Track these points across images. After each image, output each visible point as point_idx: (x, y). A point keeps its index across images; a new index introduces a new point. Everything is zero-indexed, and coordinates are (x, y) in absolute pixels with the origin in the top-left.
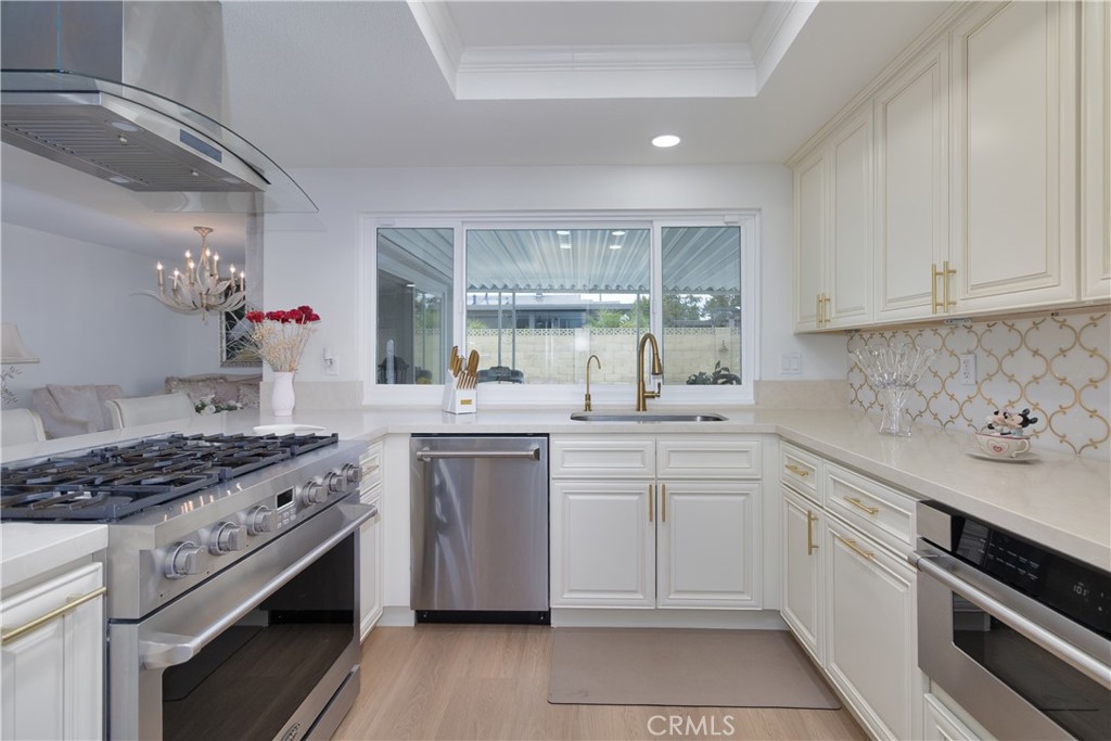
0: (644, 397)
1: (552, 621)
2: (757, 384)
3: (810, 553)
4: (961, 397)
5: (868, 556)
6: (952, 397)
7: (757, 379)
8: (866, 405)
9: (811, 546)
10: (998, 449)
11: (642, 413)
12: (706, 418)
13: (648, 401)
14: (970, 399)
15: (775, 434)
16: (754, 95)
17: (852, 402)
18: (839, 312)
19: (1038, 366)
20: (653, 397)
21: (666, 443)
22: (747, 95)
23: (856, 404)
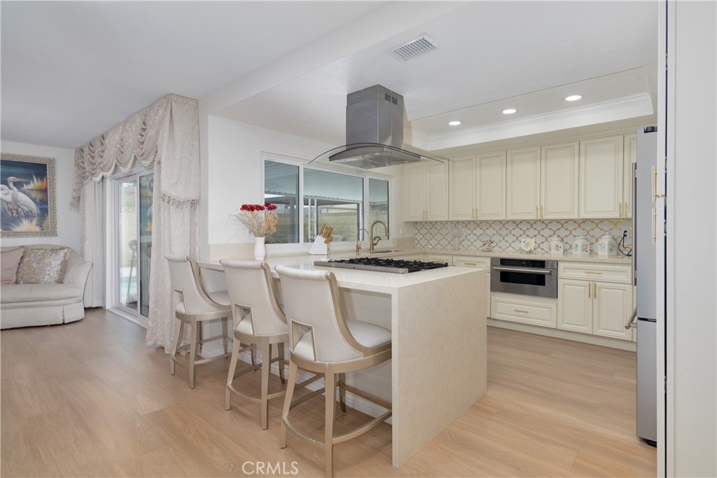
0: (372, 245)
2: (394, 240)
7: (394, 237)
8: (424, 244)
10: (488, 249)
15: (425, 253)
17: (416, 245)
23: (418, 245)
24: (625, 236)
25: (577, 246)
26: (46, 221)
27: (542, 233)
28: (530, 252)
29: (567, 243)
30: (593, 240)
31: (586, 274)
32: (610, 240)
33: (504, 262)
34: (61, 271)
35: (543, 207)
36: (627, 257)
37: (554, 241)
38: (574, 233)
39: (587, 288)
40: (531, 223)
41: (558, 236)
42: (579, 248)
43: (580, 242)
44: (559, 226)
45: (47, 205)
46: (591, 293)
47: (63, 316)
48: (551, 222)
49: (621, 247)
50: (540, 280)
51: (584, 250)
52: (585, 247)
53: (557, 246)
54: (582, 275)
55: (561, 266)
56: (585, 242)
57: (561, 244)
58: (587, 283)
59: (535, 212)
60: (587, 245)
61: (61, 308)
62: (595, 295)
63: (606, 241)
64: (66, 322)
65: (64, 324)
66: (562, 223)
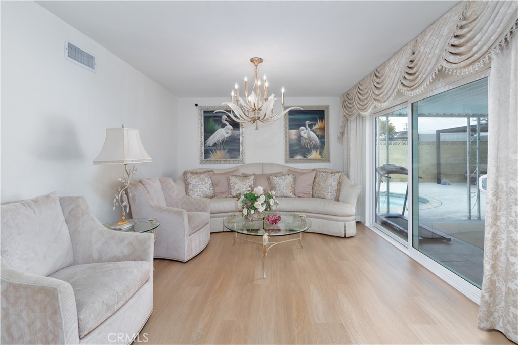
26: (324, 151)
34: (338, 190)
45: (324, 139)
47: (345, 230)
61: (343, 223)
64: (346, 236)
65: (345, 237)
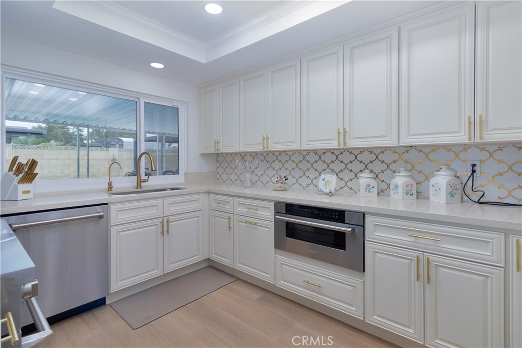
0: (140, 182)
1: (107, 302)
2: (186, 174)
3: (229, 230)
4: (259, 175)
5: (255, 224)
6: (256, 175)
7: (186, 172)
8: (225, 179)
9: (230, 228)
10: (280, 187)
11: (139, 190)
12: (172, 189)
13: (143, 184)
14: (262, 175)
15: (206, 192)
16: (204, 63)
17: (218, 179)
18: (223, 147)
19: (281, 165)
20: (145, 182)
21: (167, 200)
22: (202, 62)
23: (220, 180)
24: (474, 172)
25: (396, 186)
27: (350, 166)
28: (330, 194)
29: (383, 181)
30: (421, 178)
31: (412, 239)
32: (449, 178)
33: (291, 209)
35: (347, 130)
36: (477, 205)
37: (365, 179)
38: (392, 167)
39: (414, 264)
40: (337, 154)
41: (371, 171)
42: (400, 190)
43: (400, 180)
44: (373, 157)
46: (421, 273)
48: (361, 153)
49: (468, 189)
50: (338, 240)
51: (407, 194)
52: (410, 188)
53: (369, 185)
54: (405, 238)
55: (369, 221)
56: (411, 181)
57: (373, 183)
58: (415, 254)
59: (336, 138)
60: (412, 185)
62: (429, 278)
63: (441, 180)
66: (377, 153)
